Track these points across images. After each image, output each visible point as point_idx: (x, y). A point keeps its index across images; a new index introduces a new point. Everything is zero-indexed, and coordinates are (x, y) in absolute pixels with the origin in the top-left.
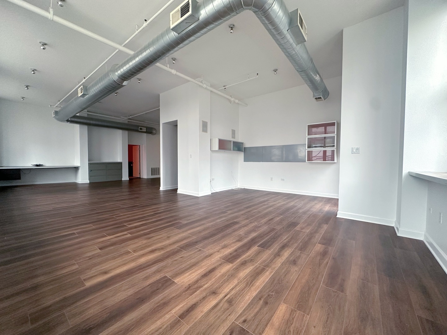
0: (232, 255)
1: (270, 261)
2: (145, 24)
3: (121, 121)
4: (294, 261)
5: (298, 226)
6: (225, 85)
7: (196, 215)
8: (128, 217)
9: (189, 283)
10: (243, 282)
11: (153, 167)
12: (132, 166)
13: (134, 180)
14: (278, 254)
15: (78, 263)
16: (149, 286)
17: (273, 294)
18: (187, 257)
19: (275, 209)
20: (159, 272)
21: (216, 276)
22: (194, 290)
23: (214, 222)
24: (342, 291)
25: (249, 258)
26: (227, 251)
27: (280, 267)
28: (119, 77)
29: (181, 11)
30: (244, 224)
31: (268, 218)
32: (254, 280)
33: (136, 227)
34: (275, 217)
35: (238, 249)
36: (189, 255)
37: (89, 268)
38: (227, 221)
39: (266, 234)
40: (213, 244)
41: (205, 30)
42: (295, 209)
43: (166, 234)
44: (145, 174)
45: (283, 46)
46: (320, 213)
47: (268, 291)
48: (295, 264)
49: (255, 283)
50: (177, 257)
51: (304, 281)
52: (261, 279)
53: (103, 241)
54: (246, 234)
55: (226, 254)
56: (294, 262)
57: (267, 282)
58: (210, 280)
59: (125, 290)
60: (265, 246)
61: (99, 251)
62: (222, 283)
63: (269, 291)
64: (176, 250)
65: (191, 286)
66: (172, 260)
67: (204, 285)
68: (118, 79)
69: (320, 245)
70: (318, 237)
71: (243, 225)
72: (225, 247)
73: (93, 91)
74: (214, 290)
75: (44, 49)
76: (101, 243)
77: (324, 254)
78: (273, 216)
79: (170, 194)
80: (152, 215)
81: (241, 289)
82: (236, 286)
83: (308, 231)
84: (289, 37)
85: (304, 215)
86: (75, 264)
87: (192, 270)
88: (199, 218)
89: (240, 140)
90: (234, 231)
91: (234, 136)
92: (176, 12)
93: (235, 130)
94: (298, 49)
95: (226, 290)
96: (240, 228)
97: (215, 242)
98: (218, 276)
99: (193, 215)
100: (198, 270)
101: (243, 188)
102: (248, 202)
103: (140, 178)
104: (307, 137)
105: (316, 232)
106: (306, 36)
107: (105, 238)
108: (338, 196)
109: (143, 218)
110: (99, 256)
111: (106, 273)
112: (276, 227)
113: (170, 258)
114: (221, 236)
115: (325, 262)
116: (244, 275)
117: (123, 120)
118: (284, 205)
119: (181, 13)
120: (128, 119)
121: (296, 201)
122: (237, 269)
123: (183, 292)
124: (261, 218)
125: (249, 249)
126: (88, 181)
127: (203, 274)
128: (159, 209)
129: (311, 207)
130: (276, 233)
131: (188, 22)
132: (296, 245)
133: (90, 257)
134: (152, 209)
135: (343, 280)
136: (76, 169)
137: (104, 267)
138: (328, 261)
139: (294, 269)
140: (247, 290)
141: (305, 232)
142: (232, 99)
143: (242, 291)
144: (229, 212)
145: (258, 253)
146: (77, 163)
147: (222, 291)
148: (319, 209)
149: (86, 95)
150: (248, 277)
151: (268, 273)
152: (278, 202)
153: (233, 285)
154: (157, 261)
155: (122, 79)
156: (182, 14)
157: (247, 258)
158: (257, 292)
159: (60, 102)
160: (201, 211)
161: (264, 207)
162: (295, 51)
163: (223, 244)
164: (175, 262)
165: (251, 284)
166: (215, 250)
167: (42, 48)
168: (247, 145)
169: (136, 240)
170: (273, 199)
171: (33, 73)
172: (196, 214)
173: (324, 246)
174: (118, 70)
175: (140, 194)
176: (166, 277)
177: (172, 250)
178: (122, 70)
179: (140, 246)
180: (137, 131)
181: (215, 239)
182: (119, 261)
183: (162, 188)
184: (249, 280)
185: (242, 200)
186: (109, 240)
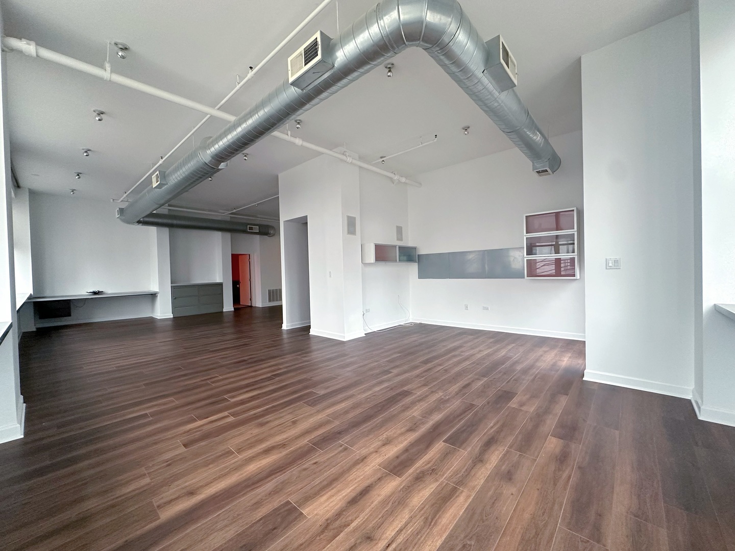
0: (399, 460)
1: (466, 473)
2: (251, 74)
3: (219, 218)
4: (508, 472)
5: (515, 400)
6: (383, 156)
7: (339, 378)
8: (230, 383)
9: (326, 518)
10: (418, 516)
11: (272, 289)
12: (239, 288)
13: (242, 310)
14: (479, 459)
15: (151, 472)
16: (261, 521)
17: (473, 543)
18: (324, 462)
19: (473, 363)
20: (278, 492)
21: (372, 503)
22: (336, 531)
23: (370, 392)
24: (599, 541)
25: (429, 465)
26: (392, 451)
27: (483, 487)
28: (213, 158)
29: (305, 55)
30: (421, 395)
31: (461, 382)
32: (438, 511)
33: (243, 402)
34: (473, 381)
35: (410, 446)
36: (328, 459)
37: (167, 483)
38: (392, 389)
39: (458, 416)
40: (367, 436)
41: (345, 81)
42: (508, 364)
43: (289, 417)
44: (259, 301)
45: (476, 96)
46: (553, 372)
47: (462, 536)
48: (510, 479)
49: (440, 521)
50: (308, 463)
51: (527, 516)
52: (451, 511)
53: (190, 430)
54: (424, 415)
55: (389, 457)
56: (508, 476)
57: (462, 516)
58: (362, 511)
59: (221, 529)
60: (457, 441)
61: (183, 449)
62: (382, 517)
63: (465, 537)
64: (306, 449)
65: (330, 523)
66: (299, 469)
67: (352, 521)
68: (211, 161)
69: (554, 440)
70: (551, 422)
71: (419, 396)
72: (387, 442)
73: (175, 178)
74: (369, 532)
75: (100, 120)
76: (186, 434)
77: (562, 458)
78: (471, 378)
79: (298, 336)
80: (269, 379)
81: (416, 532)
82: (406, 525)
83: (532, 409)
84: (487, 82)
85: (523, 377)
86: (145, 475)
87: (332, 489)
88: (344, 384)
89: (410, 244)
90: (404, 411)
91: (400, 238)
92: (297, 57)
93: (401, 227)
94: (504, 99)
95: (390, 533)
96: (413, 403)
97: (371, 431)
98: (375, 503)
99: (335, 378)
100: (343, 490)
101: (419, 322)
102: (427, 351)
103: (251, 306)
104: (525, 235)
105: (547, 411)
106: (515, 77)
107: (193, 424)
108: (584, 337)
109: (253, 385)
110: (182, 459)
111: (191, 493)
112: (476, 400)
113: (295, 465)
114: (380, 420)
115: (565, 475)
116: (420, 501)
117: (223, 215)
118: (488, 355)
119: (305, 58)
120: (232, 214)
121: (510, 347)
122: (408, 490)
123: (317, 536)
124: (450, 382)
125: (429, 445)
126: (170, 316)
127: (350, 499)
128: (281, 367)
129: (537, 360)
130: (476, 414)
131: (315, 72)
132: (510, 439)
133: (169, 462)
134: (270, 367)
135: (600, 515)
136: (153, 296)
137: (190, 482)
138: (571, 475)
139: (509, 490)
140: (426, 534)
141: (526, 412)
142: (396, 178)
143: (418, 535)
144: (395, 371)
145: (446, 456)
146: (154, 287)
147: (383, 534)
148: (551, 363)
149: (165, 184)
150: (427, 507)
151: (461, 499)
152: (478, 349)
153: (401, 522)
154: (275, 470)
155: (218, 160)
156: (307, 60)
157: (426, 465)
158: (443, 538)
159: (127, 193)
160: (348, 369)
161: (455, 360)
162: (498, 102)
163: (385, 436)
164: (304, 472)
165: (432, 520)
166: (372, 448)
167: (97, 119)
168: (423, 251)
169: (242, 429)
170: (469, 344)
171: (86, 155)
172: (338, 376)
173: (562, 441)
174: (211, 147)
175: (250, 337)
176: (288, 503)
177: (300, 448)
178: (216, 146)
179: (248, 439)
180: (245, 232)
181: (370, 427)
182: (213, 470)
183: (285, 326)
184: (430, 514)
185: (417, 346)
186: (200, 429)
